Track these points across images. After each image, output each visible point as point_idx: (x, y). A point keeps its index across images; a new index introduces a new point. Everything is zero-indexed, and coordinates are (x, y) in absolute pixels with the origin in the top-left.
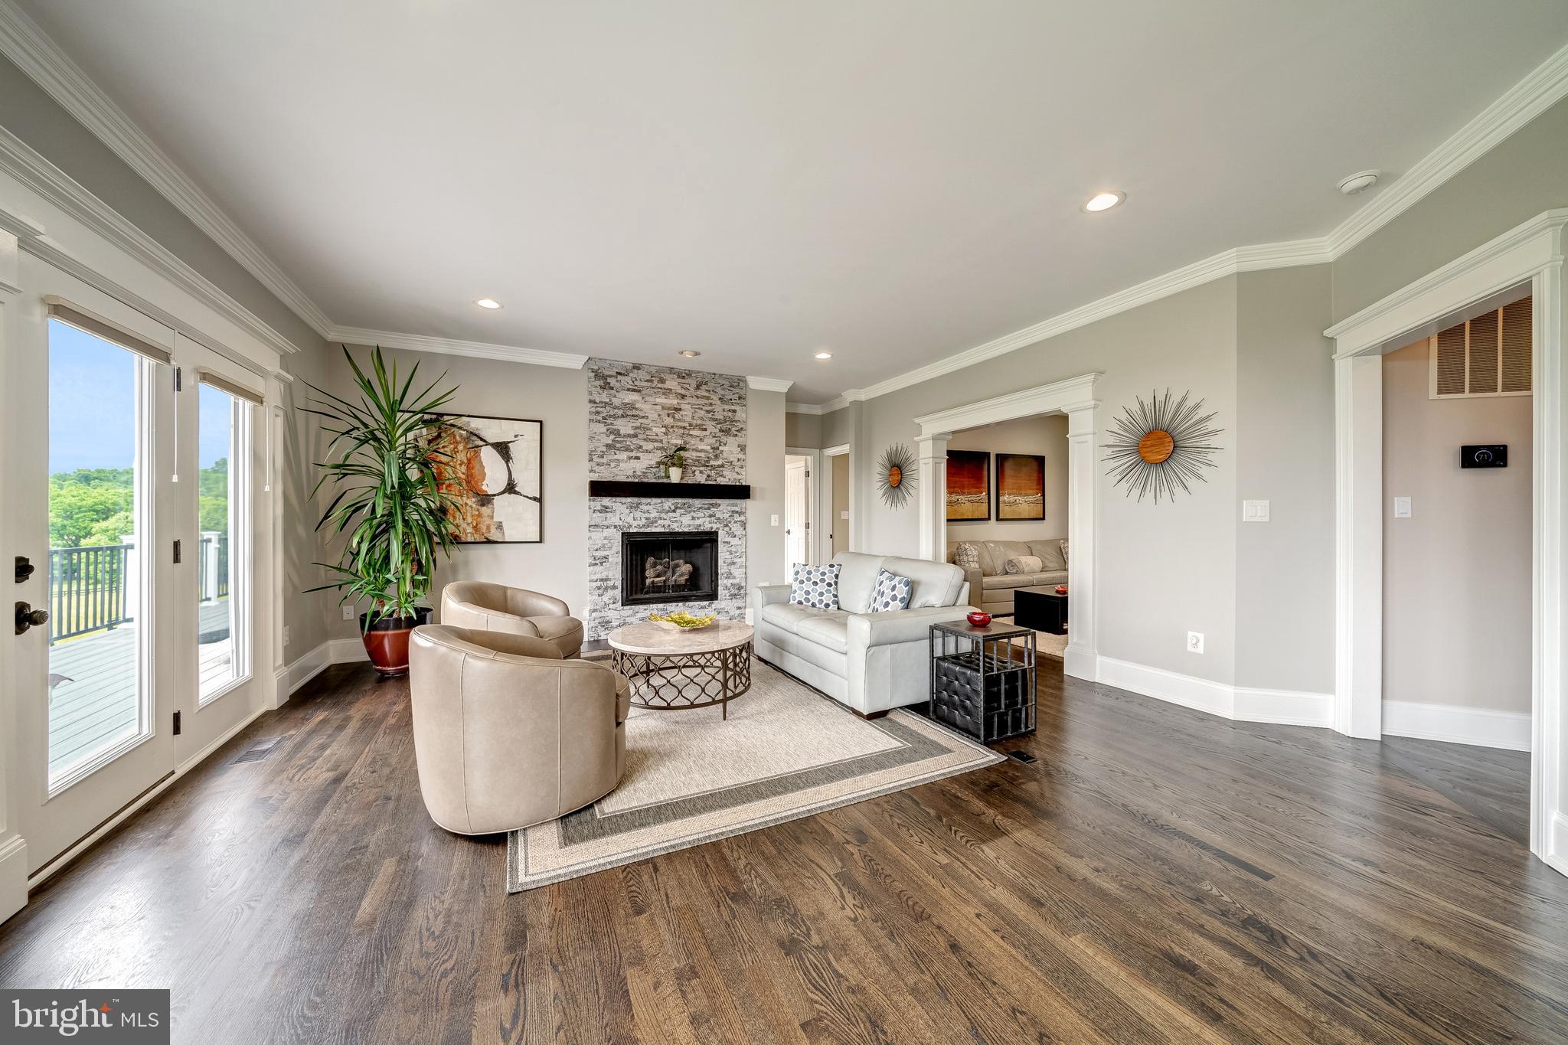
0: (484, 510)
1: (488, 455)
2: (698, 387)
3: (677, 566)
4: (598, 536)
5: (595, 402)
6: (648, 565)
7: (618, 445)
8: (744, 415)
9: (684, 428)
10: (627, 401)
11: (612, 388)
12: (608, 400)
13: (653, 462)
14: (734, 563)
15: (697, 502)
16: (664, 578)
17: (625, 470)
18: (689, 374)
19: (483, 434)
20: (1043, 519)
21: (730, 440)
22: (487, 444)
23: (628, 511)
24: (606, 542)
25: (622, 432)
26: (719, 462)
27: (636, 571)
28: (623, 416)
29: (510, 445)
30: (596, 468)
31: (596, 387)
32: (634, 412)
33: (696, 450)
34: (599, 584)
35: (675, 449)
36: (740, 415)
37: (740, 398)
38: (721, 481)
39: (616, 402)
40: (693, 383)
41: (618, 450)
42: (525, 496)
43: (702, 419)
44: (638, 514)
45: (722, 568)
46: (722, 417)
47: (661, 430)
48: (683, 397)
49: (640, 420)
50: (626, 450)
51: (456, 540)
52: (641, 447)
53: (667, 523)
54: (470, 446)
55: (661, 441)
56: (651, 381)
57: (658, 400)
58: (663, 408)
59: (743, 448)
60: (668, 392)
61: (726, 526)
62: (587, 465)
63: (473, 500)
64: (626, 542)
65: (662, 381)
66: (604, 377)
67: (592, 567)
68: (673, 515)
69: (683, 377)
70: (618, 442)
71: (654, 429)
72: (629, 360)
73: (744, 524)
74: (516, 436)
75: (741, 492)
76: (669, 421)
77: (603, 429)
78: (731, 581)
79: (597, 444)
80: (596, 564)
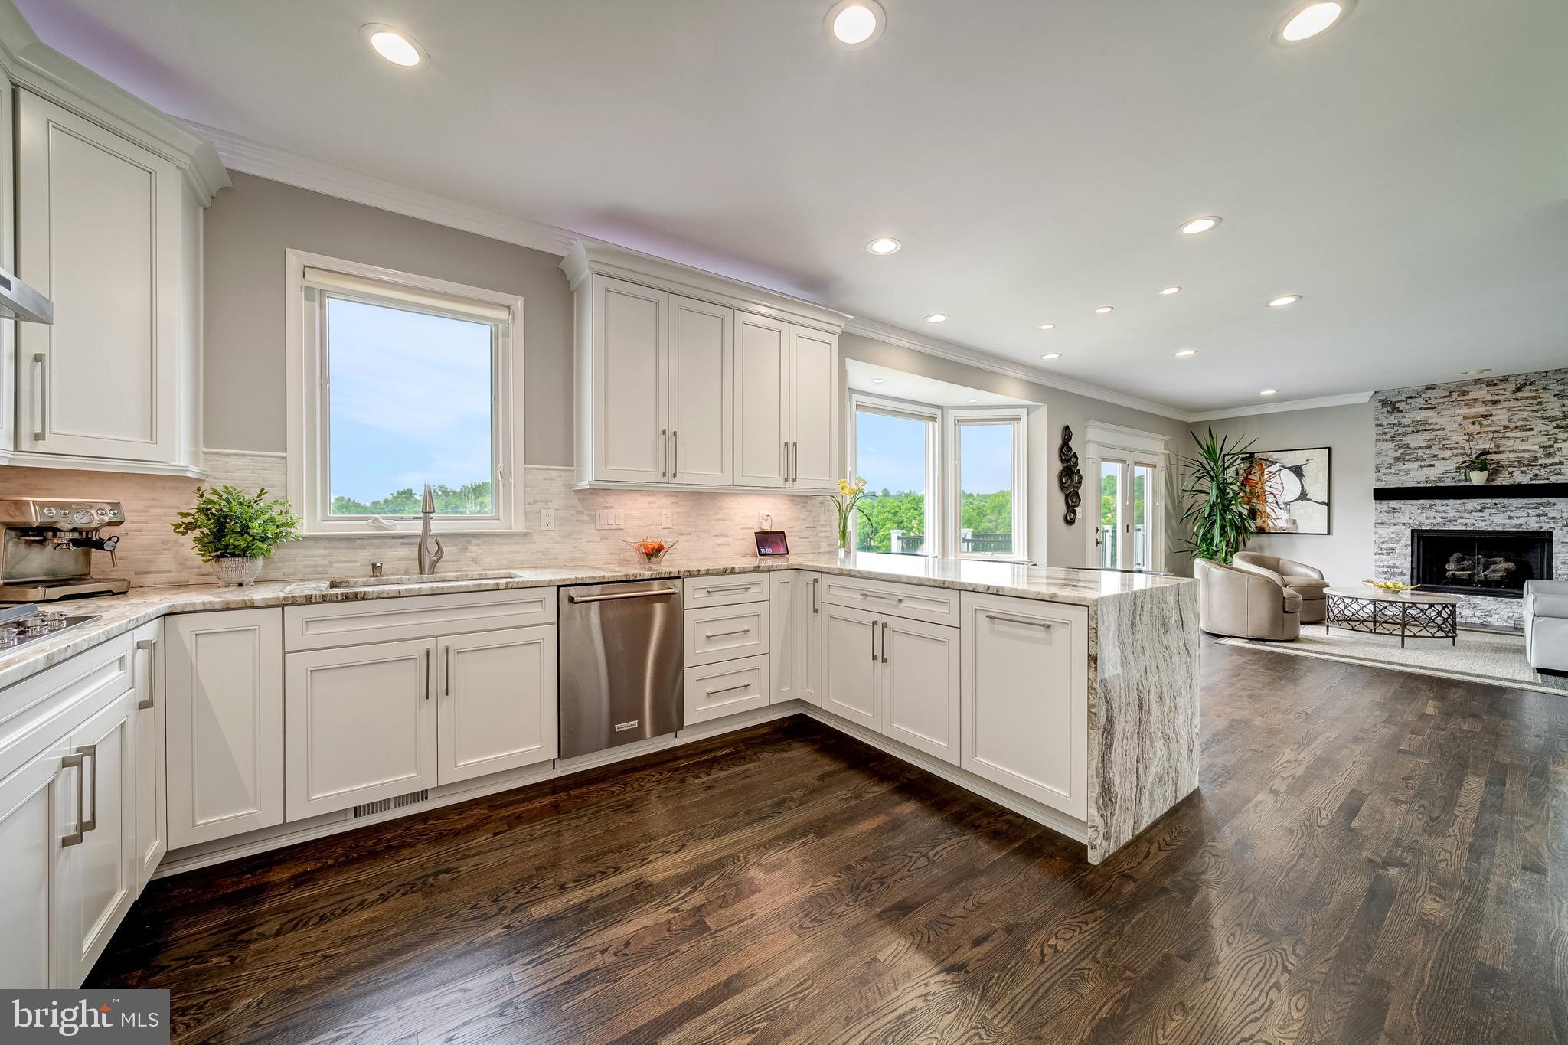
1: (1285, 476)
2: (1519, 389)
3: (1492, 563)
4: (1385, 533)
5: (1382, 425)
6: (1451, 559)
7: (1407, 457)
9: (1497, 432)
10: (1418, 419)
11: (1402, 411)
12: (1396, 422)
13: (1453, 467)
15: (1518, 502)
16: (1470, 572)
17: (1415, 476)
18: (1505, 380)
19: (1281, 462)
22: (1284, 467)
23: (1419, 511)
24: (1392, 536)
25: (1413, 446)
26: (1555, 461)
27: (1432, 564)
28: (1413, 432)
29: (1303, 467)
30: (1383, 478)
31: (1383, 413)
33: (1515, 451)
34: (1385, 569)
35: (1479, 453)
39: (1405, 421)
40: (1511, 387)
41: (1408, 460)
42: (1315, 502)
43: (1524, 419)
44: (1431, 513)
45: (1559, 569)
47: (1461, 439)
48: (1495, 402)
49: (1435, 433)
50: (1418, 460)
51: (1261, 531)
52: (1436, 456)
53: (1470, 522)
56: (1450, 396)
57: (1458, 412)
58: (1465, 418)
60: (1473, 402)
62: (1374, 476)
64: (1416, 537)
65: (1464, 393)
66: (1392, 404)
67: (1377, 556)
68: (1480, 514)
69: (1496, 384)
70: (1408, 454)
71: (1453, 438)
72: (1420, 383)
74: (1307, 460)
76: (1474, 428)
77: (1393, 446)
79: (1383, 459)
80: (1382, 554)
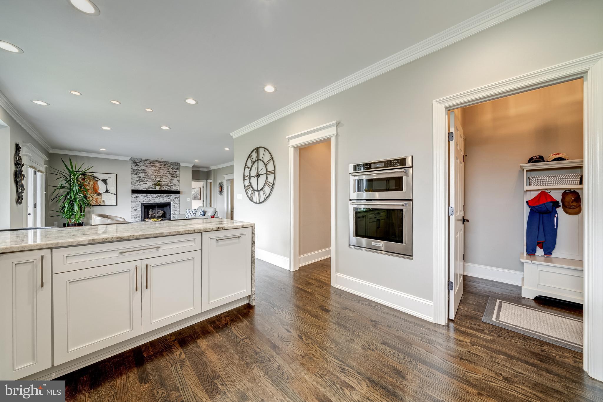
0: (99, 197)
1: (100, 183)
2: (165, 165)
3: (159, 212)
4: (134, 204)
5: (133, 169)
6: (150, 212)
7: (140, 180)
8: (179, 173)
9: (161, 176)
10: (143, 169)
11: (138, 166)
12: (137, 169)
13: (151, 185)
14: (176, 211)
15: (165, 195)
16: (154, 214)
17: (142, 186)
18: (162, 162)
19: (98, 177)
21: (175, 179)
22: (100, 180)
23: (143, 197)
24: (136, 205)
25: (142, 177)
26: (171, 185)
27: (146, 213)
28: (142, 173)
29: (107, 180)
30: (134, 186)
31: (133, 165)
32: (145, 172)
33: (164, 182)
34: (134, 216)
35: (157, 181)
36: (178, 172)
37: (178, 168)
38: (172, 190)
39: (140, 169)
40: (163, 164)
42: (111, 193)
43: (166, 173)
44: (146, 198)
45: (172, 212)
46: (172, 173)
47: (153, 177)
48: (160, 168)
49: (147, 174)
50: (143, 181)
51: (90, 205)
52: (147, 181)
53: (155, 200)
54: (94, 180)
55: (153, 179)
56: (151, 164)
57: (152, 169)
58: (154, 171)
59: (179, 181)
60: (156, 167)
61: (174, 201)
62: (131, 185)
63: (96, 194)
64: (143, 205)
65: (154, 164)
66: (136, 163)
67: (132, 212)
68: (157, 198)
69: (160, 163)
71: (151, 176)
72: (144, 158)
73: (179, 201)
74: (109, 178)
75: (178, 192)
76: (156, 174)
77: (136, 176)
79: (134, 180)
80: (133, 211)
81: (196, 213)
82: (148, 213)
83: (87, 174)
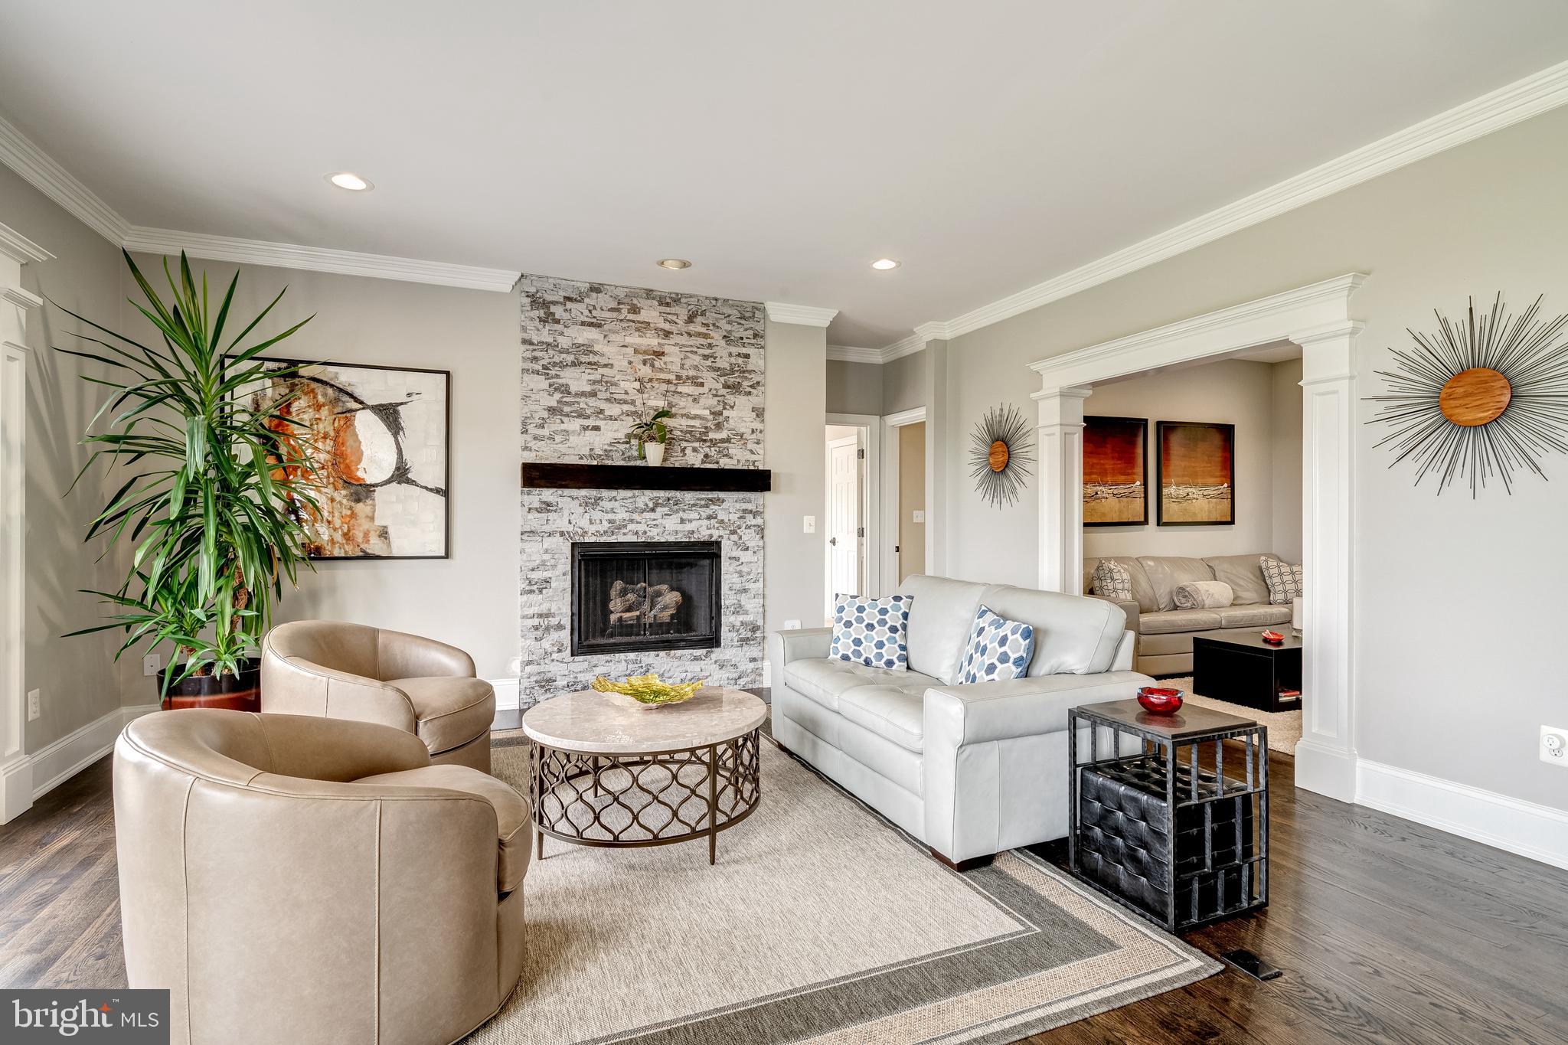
0: (360, 507)
1: (366, 425)
2: (690, 319)
3: (659, 594)
4: (535, 549)
5: (531, 343)
6: (613, 593)
7: (567, 409)
8: (761, 362)
9: (669, 382)
10: (580, 341)
11: (558, 322)
12: (550, 340)
13: (621, 435)
14: (745, 590)
15: (689, 496)
16: (638, 613)
17: (576, 445)
18: (677, 300)
19: (358, 392)
20: (1232, 522)
21: (741, 400)
22: (364, 406)
23: (582, 510)
24: (547, 557)
25: (573, 389)
26: (724, 435)
27: (595, 603)
28: (574, 364)
29: (399, 408)
30: (533, 444)
31: (532, 319)
32: (592, 358)
33: (687, 416)
34: (536, 621)
35: (653, 413)
36: (756, 362)
37: (755, 336)
38: (726, 463)
39: (564, 342)
40: (683, 314)
41: (567, 415)
42: (422, 487)
43: (696, 368)
44: (597, 515)
45: (728, 598)
46: (727, 366)
47: (632, 386)
48: (667, 334)
49: (601, 371)
50: (579, 416)
51: (316, 554)
52: (602, 411)
53: (641, 528)
54: (339, 410)
55: (633, 403)
56: (618, 310)
57: (628, 340)
58: (636, 351)
59: (759, 413)
60: (644, 327)
61: (733, 532)
62: (519, 440)
63: (344, 492)
64: (578, 557)
65: (635, 310)
66: (546, 305)
67: (525, 597)
68: (652, 515)
69: (668, 304)
70: (567, 404)
71: (622, 384)
72: (583, 278)
73: (761, 531)
75: (757, 481)
76: (646, 371)
77: (545, 385)
78: (741, 618)
79: (533, 408)
80: (531, 592)
81: (904, 626)
82: (606, 600)
83: (305, 371)
